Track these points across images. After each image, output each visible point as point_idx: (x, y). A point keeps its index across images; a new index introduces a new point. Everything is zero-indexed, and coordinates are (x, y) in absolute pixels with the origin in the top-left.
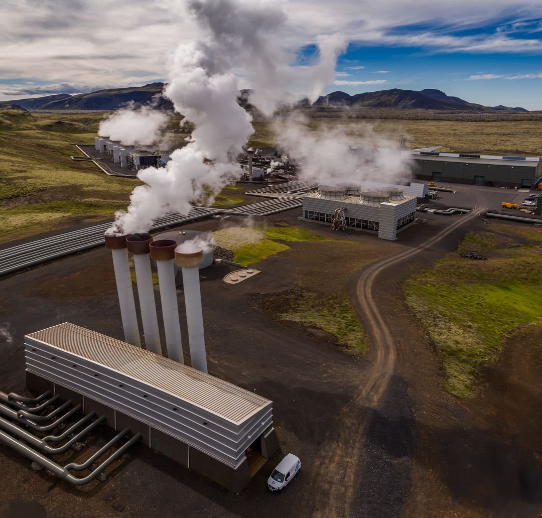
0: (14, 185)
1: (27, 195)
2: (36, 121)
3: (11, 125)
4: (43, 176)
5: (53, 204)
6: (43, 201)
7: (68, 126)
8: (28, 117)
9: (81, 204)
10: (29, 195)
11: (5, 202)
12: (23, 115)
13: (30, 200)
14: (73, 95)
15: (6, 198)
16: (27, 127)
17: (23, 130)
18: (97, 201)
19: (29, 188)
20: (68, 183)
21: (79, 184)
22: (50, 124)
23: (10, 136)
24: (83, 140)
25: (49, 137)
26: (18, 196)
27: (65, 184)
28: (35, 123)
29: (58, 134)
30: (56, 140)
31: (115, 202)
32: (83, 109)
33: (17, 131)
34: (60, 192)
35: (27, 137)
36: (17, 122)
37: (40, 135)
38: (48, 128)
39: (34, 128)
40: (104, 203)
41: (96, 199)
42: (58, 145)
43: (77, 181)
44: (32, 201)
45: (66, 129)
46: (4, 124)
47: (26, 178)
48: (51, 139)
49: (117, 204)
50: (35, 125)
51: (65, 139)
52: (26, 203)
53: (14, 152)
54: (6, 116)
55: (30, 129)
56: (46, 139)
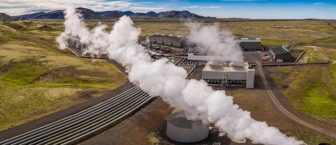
0: (43, 66)
1: (51, 73)
2: (35, 25)
3: (26, 28)
4: (54, 60)
5: (66, 79)
6: (60, 77)
7: (49, 28)
8: (33, 24)
9: (80, 80)
10: (52, 73)
11: (42, 77)
12: (30, 23)
13: (53, 76)
14: (46, 12)
15: (42, 75)
16: (32, 29)
17: (31, 30)
18: (88, 78)
19: (51, 68)
20: (67, 64)
21: (73, 65)
22: (41, 27)
23: (27, 34)
24: (56, 35)
25: (43, 34)
26: (47, 74)
27: (67, 66)
28: (35, 27)
29: (46, 32)
30: (46, 35)
31: (97, 79)
32: (50, 19)
33: (30, 31)
34: (66, 71)
35: (34, 34)
36: (28, 26)
37: (39, 33)
38: (41, 29)
39: (35, 29)
40: (92, 79)
41: (87, 77)
42: (48, 38)
43: (71, 63)
44: (55, 77)
45: (48, 29)
46: (23, 28)
47: (47, 61)
48: (44, 35)
49: (99, 80)
50: (36, 28)
51: (49, 34)
52: (52, 78)
53: (35, 44)
54: (24, 24)
55: (34, 30)
56: (42, 35)
